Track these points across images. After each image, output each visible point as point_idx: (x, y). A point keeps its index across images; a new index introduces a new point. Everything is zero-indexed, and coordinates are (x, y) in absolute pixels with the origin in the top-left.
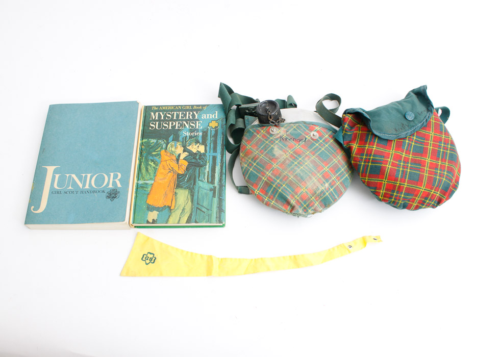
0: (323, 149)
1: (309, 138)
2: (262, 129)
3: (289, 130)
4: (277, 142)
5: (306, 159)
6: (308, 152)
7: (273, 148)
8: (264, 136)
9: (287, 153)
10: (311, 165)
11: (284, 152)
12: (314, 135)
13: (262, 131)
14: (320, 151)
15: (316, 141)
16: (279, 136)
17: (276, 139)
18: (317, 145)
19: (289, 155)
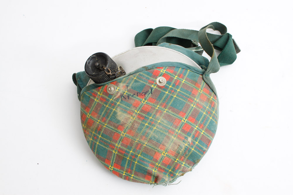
0: (175, 96)
1: (155, 87)
2: (98, 91)
3: (129, 84)
4: (118, 103)
5: (158, 115)
6: (158, 106)
7: (115, 113)
8: (102, 99)
9: (134, 114)
10: (165, 121)
11: (129, 114)
12: (160, 82)
13: (99, 93)
14: (172, 101)
15: (165, 88)
16: (119, 94)
17: (117, 100)
18: (167, 93)
19: (136, 117)
